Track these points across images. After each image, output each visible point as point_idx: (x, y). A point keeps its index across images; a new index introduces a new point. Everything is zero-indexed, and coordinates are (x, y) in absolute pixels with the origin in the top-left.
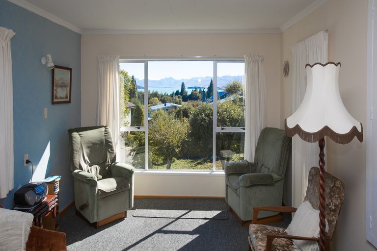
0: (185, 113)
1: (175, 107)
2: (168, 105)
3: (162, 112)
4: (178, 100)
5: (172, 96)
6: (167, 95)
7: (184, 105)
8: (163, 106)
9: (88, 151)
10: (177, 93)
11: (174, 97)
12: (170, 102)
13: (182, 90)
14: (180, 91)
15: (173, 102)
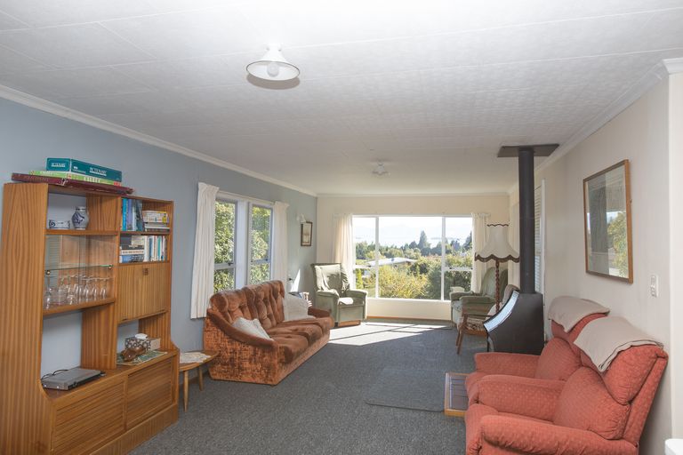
0: (424, 269)
1: (409, 263)
2: (397, 260)
3: (389, 269)
4: (413, 254)
5: (403, 249)
6: (396, 248)
7: (424, 259)
8: (389, 261)
9: (328, 279)
10: (413, 245)
11: (408, 251)
12: (401, 256)
13: (421, 241)
14: (417, 243)
15: (406, 257)
